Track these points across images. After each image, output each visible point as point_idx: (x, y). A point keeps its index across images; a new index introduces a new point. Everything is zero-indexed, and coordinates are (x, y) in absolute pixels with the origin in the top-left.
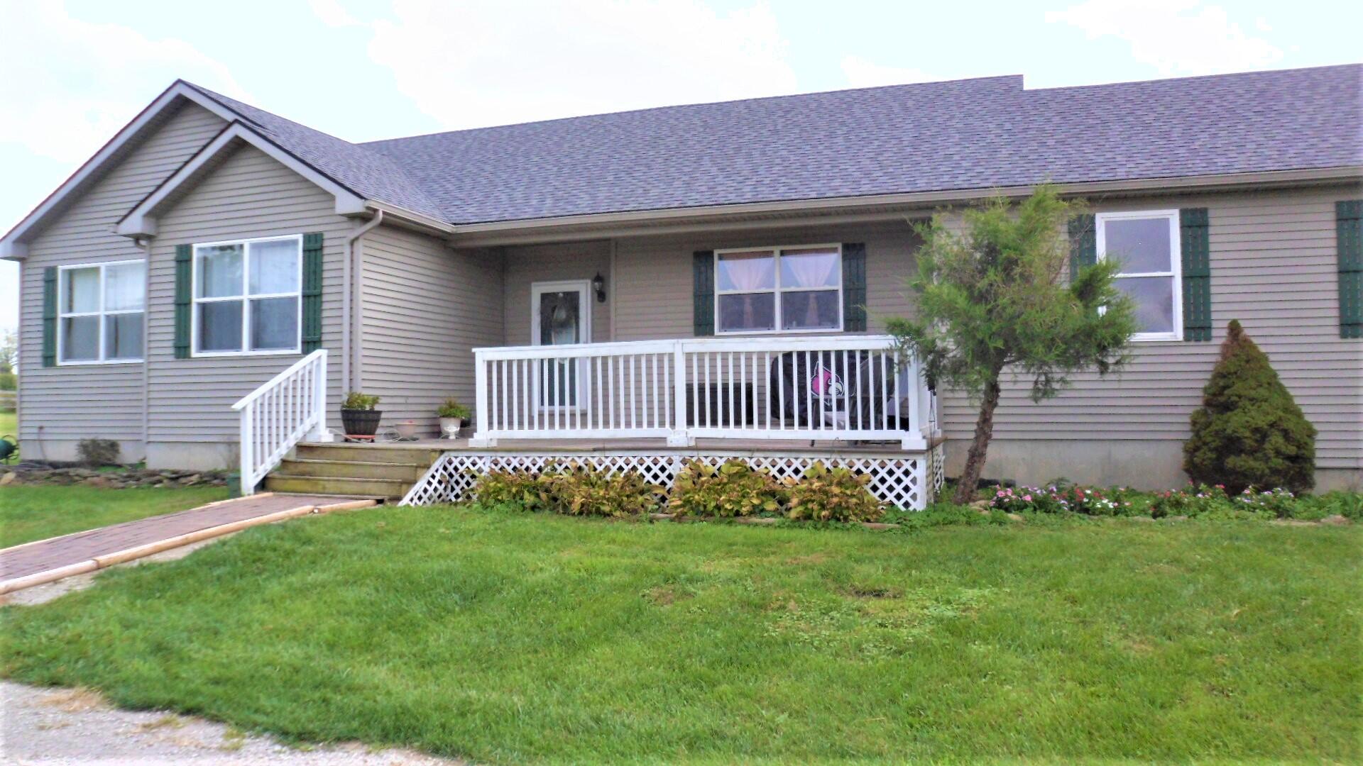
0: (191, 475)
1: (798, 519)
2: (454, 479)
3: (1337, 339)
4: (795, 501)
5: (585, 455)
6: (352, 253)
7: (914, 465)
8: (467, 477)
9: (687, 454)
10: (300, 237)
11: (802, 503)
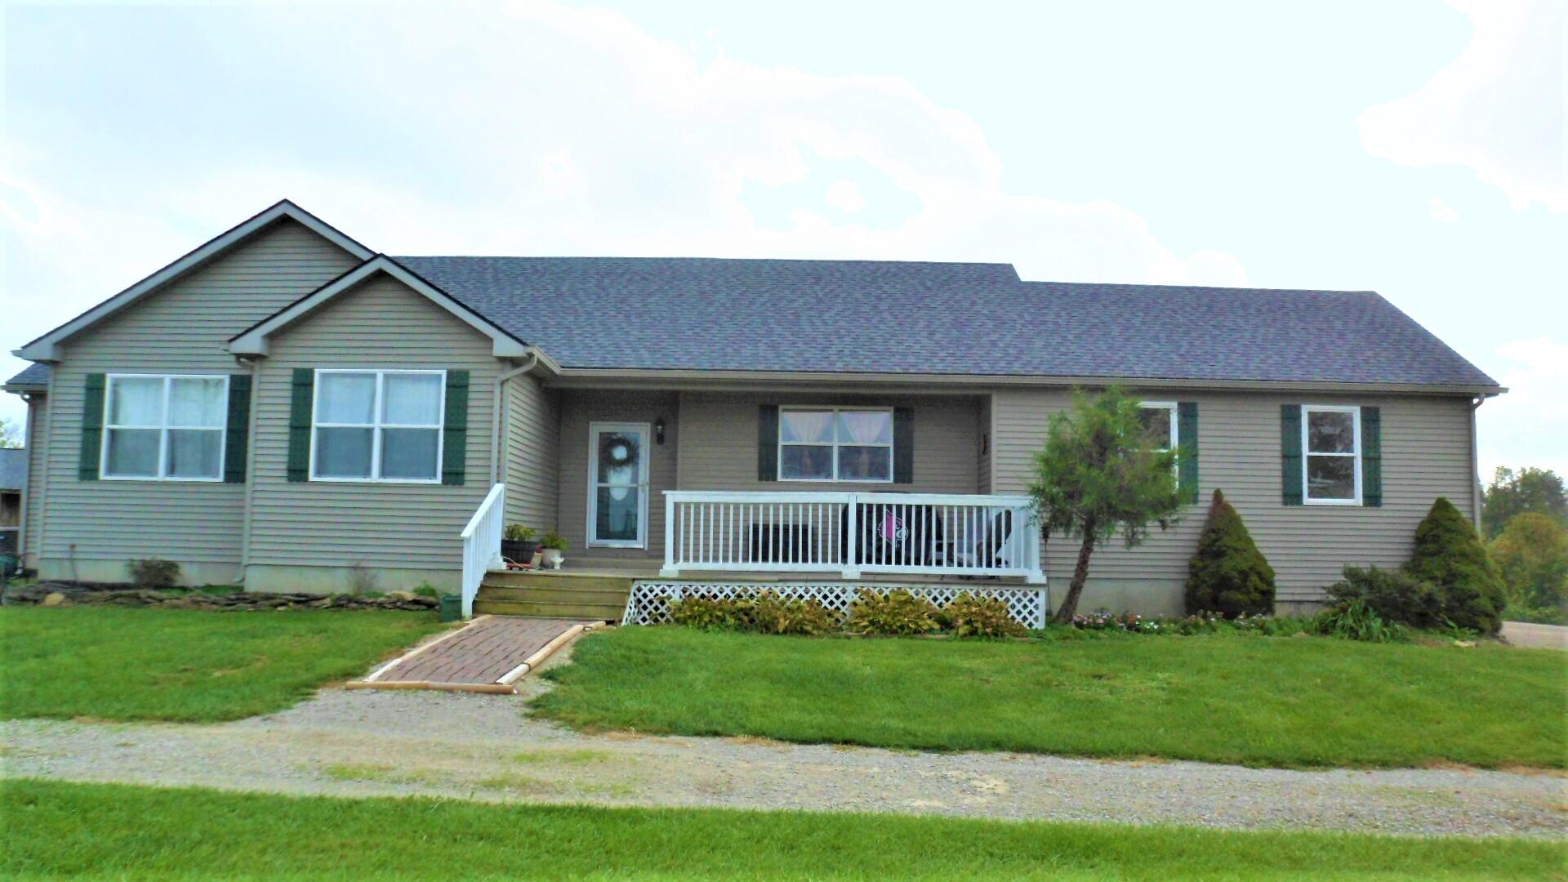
0: (323, 598)
1: (965, 635)
2: (642, 604)
3: (1281, 506)
4: (961, 621)
5: (768, 585)
6: (502, 392)
7: (1037, 595)
8: (656, 603)
9: (858, 585)
10: (444, 373)
11: (969, 622)
